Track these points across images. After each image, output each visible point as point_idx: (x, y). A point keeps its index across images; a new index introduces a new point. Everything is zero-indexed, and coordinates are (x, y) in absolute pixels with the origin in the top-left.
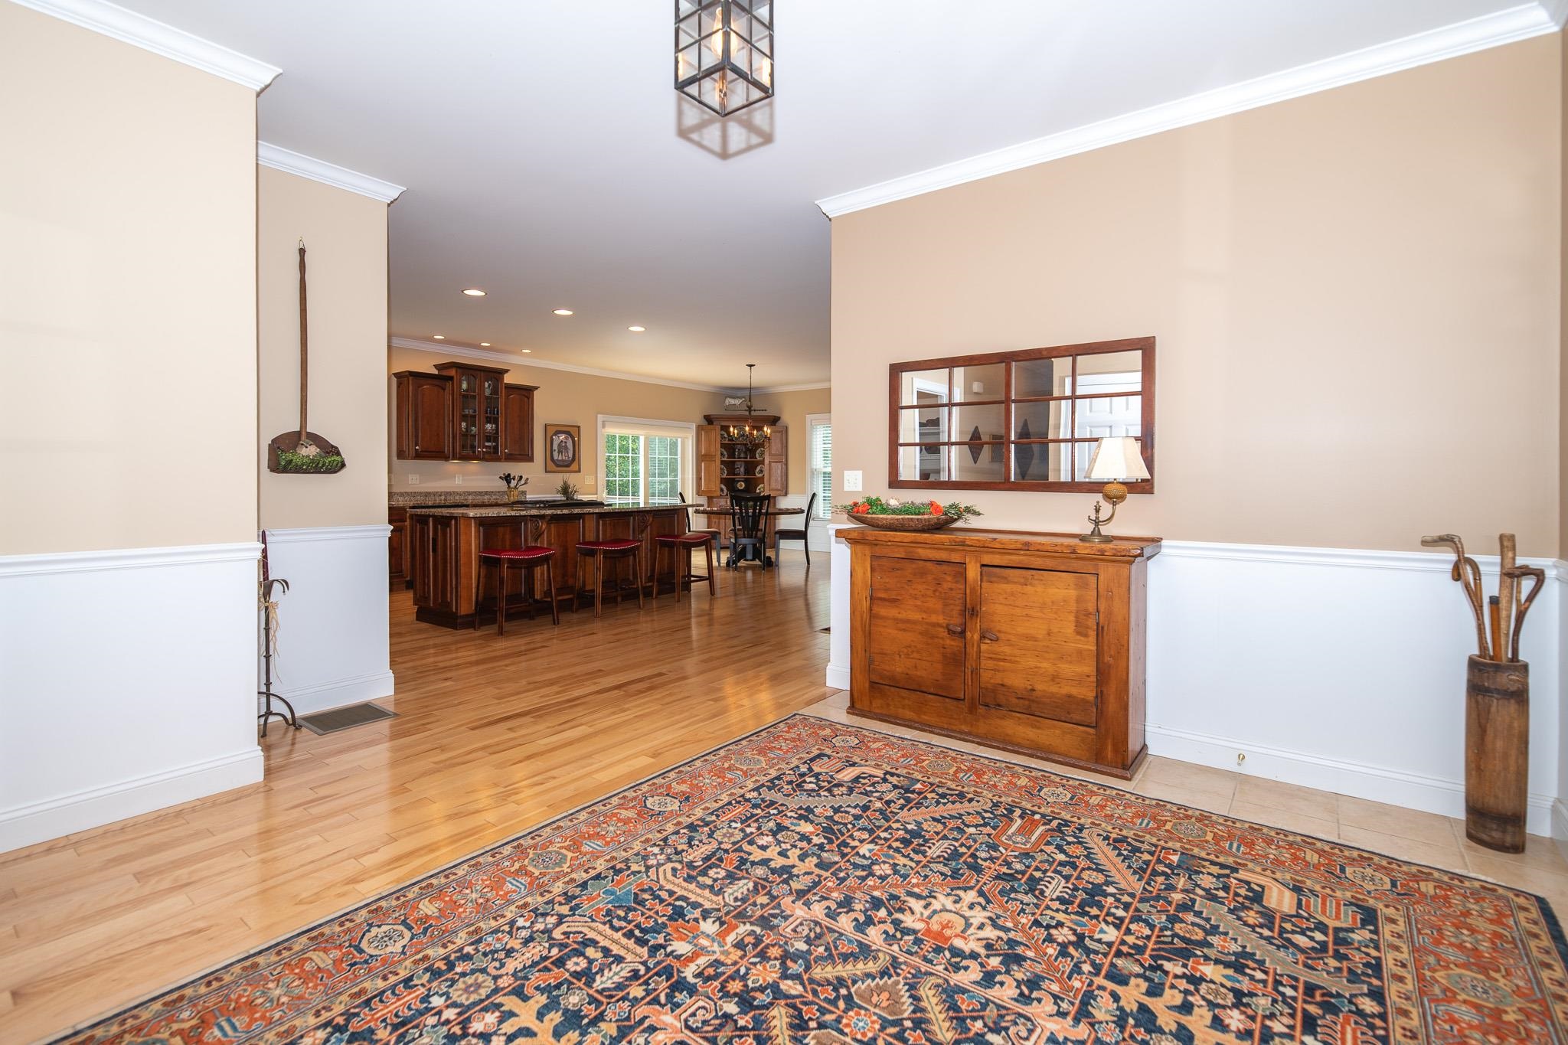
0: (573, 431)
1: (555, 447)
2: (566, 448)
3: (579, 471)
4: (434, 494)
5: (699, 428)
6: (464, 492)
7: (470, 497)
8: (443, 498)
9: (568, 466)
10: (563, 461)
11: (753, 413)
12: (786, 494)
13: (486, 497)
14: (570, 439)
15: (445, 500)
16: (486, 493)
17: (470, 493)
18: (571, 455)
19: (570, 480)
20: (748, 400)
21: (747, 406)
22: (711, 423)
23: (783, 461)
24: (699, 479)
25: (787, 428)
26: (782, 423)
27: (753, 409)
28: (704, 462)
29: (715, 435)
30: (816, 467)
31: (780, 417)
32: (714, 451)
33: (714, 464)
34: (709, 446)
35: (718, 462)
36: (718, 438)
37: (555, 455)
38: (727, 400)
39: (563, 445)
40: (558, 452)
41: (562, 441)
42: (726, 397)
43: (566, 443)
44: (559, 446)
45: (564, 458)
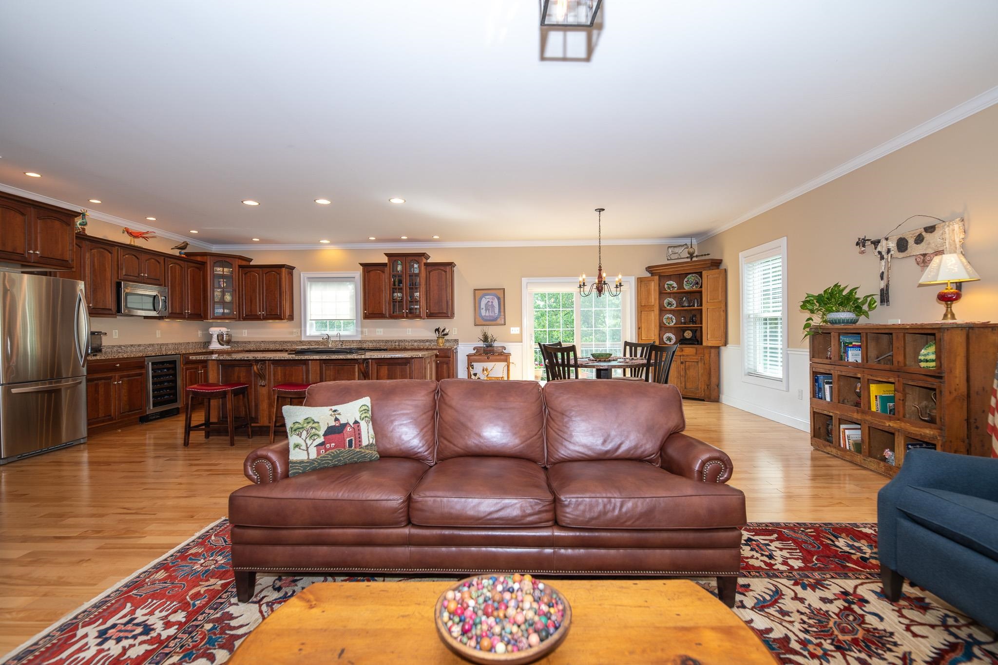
0: (499, 293)
1: (483, 305)
2: (493, 306)
3: (504, 324)
4: (392, 341)
5: (640, 281)
6: (412, 340)
7: (416, 344)
8: (397, 344)
9: (495, 320)
10: (490, 316)
11: (694, 259)
12: (726, 344)
13: (427, 344)
14: (496, 299)
15: (399, 345)
16: (427, 341)
17: (415, 341)
18: (497, 311)
19: (491, 331)
20: (690, 247)
21: (689, 253)
22: (653, 274)
23: (723, 308)
24: (639, 328)
25: (726, 271)
26: (722, 267)
27: (695, 255)
28: (643, 312)
29: (654, 286)
30: (751, 312)
31: (721, 260)
32: (653, 301)
33: (653, 314)
34: (648, 297)
35: (657, 311)
36: (657, 288)
37: (483, 313)
38: (670, 250)
39: (490, 304)
40: (486, 310)
41: (489, 301)
42: (669, 247)
43: (492, 302)
44: (486, 304)
45: (491, 314)
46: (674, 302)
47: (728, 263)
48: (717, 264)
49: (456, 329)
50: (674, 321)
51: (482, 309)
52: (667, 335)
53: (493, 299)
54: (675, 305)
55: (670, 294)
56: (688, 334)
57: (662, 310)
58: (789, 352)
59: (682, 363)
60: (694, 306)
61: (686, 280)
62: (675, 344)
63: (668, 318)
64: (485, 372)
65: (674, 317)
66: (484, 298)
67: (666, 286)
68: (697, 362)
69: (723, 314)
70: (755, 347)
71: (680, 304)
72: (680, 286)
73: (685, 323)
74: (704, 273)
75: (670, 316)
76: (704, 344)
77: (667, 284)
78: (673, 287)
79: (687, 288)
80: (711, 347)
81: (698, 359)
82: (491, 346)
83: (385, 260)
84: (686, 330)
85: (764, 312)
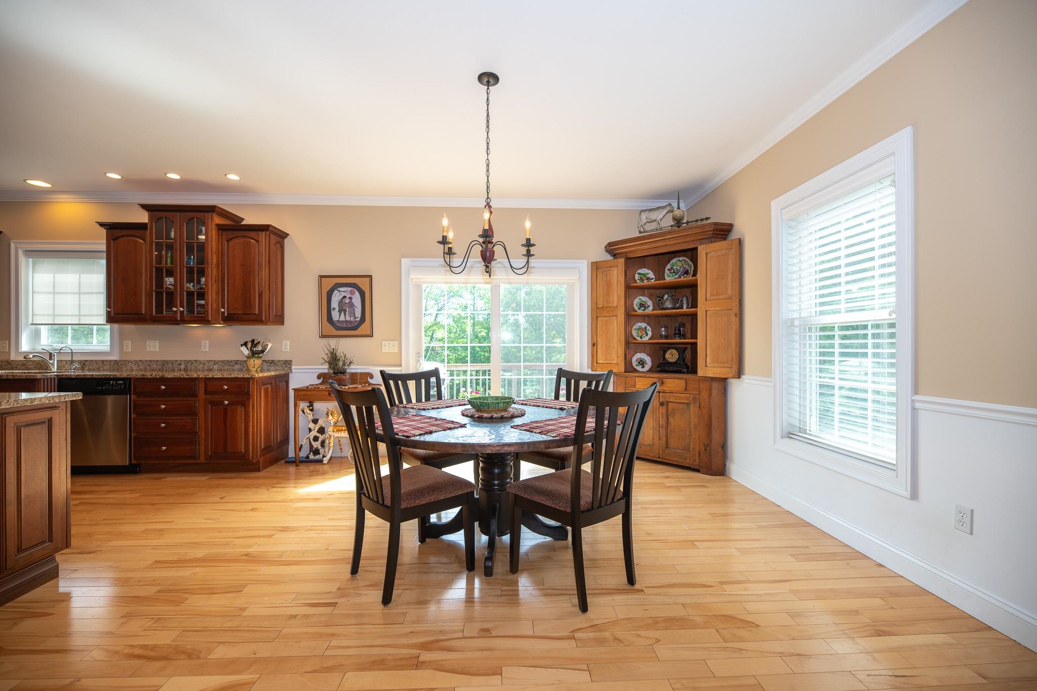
0: (363, 284)
1: (335, 304)
2: (351, 305)
3: (371, 335)
4: (173, 362)
5: (596, 267)
6: (209, 361)
7: (216, 368)
8: (183, 367)
9: (355, 328)
10: (346, 322)
11: (683, 227)
12: (739, 374)
13: (236, 367)
14: (357, 294)
15: (186, 370)
16: (237, 363)
17: (216, 363)
18: (358, 313)
19: (347, 347)
20: (676, 209)
21: (674, 219)
22: (615, 256)
23: (736, 309)
24: (594, 345)
25: (740, 242)
26: (734, 236)
27: (685, 221)
28: (599, 319)
29: (617, 275)
30: (796, 315)
31: (731, 225)
32: (616, 300)
33: (615, 322)
34: (608, 294)
35: (621, 317)
36: (622, 278)
37: (335, 316)
38: (644, 216)
39: (347, 301)
40: (340, 311)
41: (345, 297)
42: (642, 211)
43: (350, 298)
44: (341, 303)
45: (348, 318)
46: (650, 303)
47: (744, 226)
48: (723, 232)
49: (288, 342)
50: (650, 333)
51: (334, 309)
52: (639, 356)
53: (352, 293)
54: (651, 308)
55: (642, 289)
56: (672, 356)
57: (630, 316)
58: (917, 405)
59: (662, 404)
60: (682, 308)
61: (668, 267)
62: (650, 371)
63: (640, 329)
64: (330, 417)
65: (649, 328)
66: (336, 292)
67: (637, 276)
68: (687, 404)
69: (734, 320)
70: (803, 383)
71: (659, 304)
72: (660, 275)
73: (666, 337)
74: (702, 250)
75: (643, 325)
76: (700, 373)
77: (639, 274)
78: (648, 279)
79: (669, 278)
80: (713, 379)
81: (688, 399)
82: (343, 372)
83: (143, 217)
84: (668, 349)
85: (822, 313)
